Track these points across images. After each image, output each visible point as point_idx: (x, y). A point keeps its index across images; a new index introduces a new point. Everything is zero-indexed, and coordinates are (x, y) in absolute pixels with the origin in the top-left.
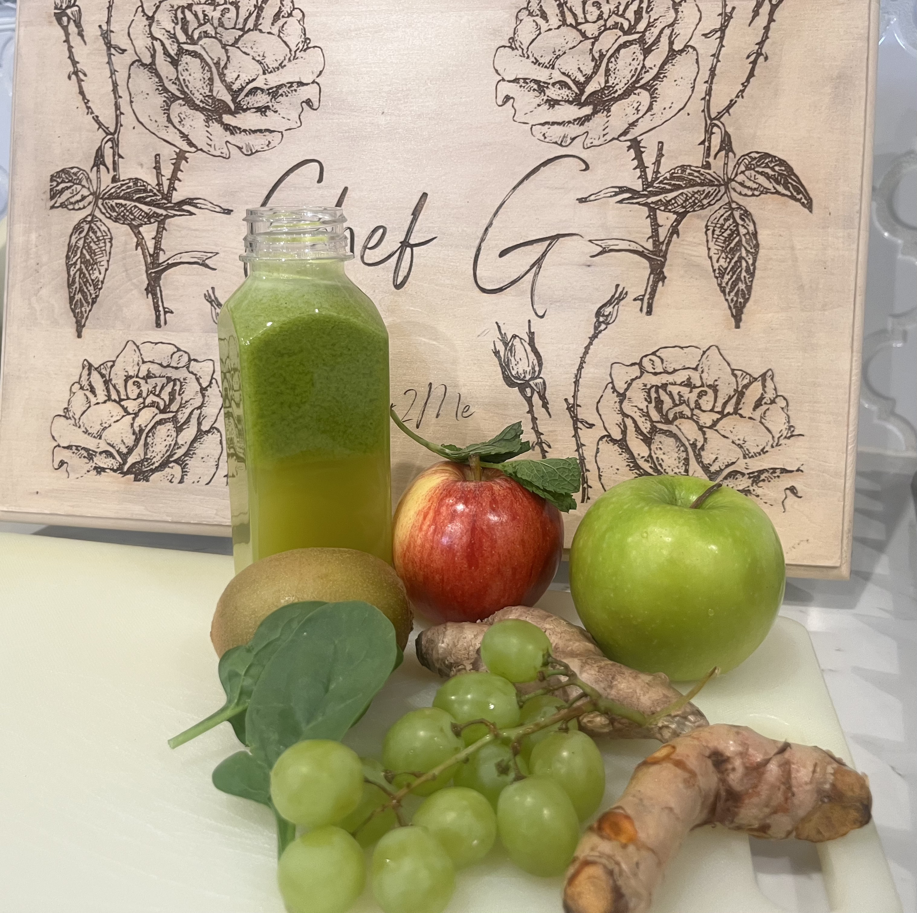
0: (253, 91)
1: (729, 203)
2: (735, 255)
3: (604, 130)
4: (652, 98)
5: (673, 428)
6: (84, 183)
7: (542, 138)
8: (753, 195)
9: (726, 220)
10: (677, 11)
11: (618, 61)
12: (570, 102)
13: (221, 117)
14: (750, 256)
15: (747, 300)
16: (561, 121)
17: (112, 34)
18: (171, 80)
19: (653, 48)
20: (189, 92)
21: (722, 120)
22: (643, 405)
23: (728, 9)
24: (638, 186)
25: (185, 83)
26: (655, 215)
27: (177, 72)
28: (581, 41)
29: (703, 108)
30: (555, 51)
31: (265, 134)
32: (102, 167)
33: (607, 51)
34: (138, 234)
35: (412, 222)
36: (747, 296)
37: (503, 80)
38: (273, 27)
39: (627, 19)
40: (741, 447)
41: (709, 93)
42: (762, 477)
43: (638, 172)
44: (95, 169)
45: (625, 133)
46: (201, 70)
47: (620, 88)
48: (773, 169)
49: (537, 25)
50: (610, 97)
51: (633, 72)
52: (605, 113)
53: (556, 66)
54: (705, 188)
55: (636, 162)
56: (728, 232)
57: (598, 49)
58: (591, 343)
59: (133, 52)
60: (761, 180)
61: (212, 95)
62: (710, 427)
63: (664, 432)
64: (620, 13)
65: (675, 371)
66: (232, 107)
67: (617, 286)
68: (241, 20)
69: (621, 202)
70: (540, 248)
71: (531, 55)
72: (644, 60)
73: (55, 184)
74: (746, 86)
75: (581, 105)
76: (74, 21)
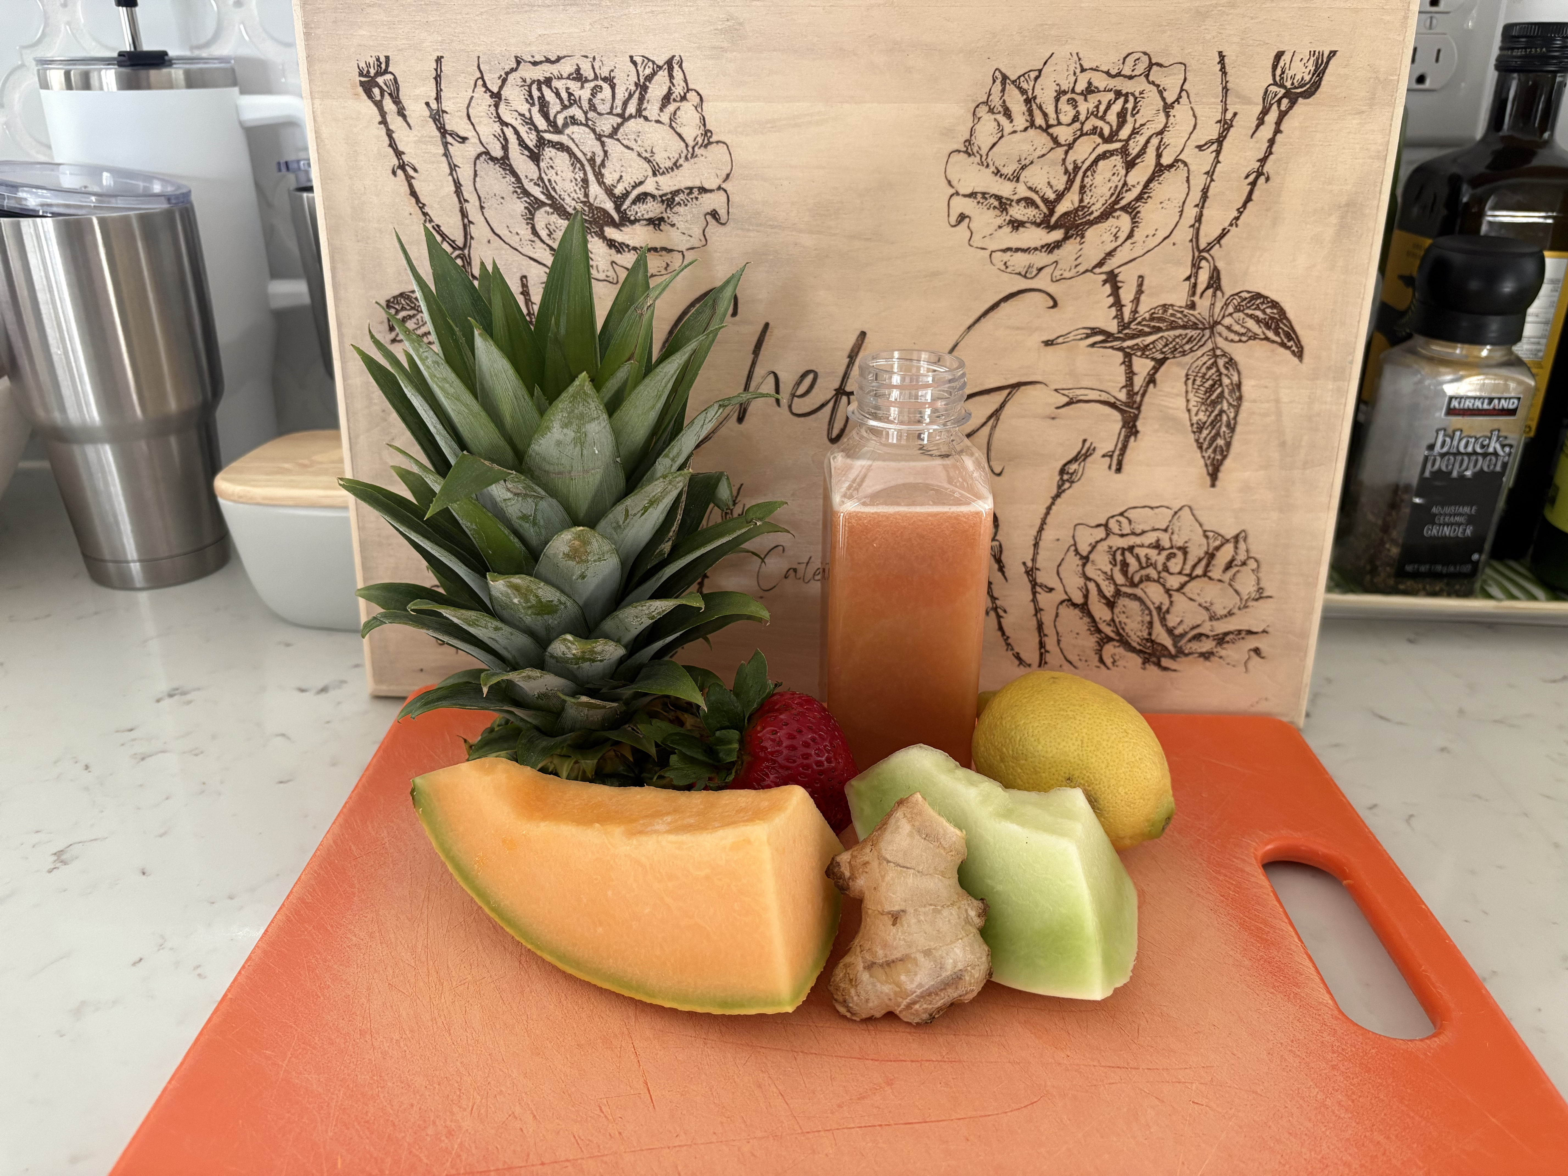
0: (642, 198)
1: (1213, 350)
2: (1214, 407)
3: (1076, 259)
4: (1134, 223)
5: (1138, 591)
7: (1003, 268)
8: (1240, 341)
9: (1209, 368)
10: (1167, 116)
11: (1095, 175)
12: (1038, 225)
13: (602, 231)
14: (1232, 410)
15: (1225, 457)
16: (1025, 246)
17: (445, 115)
18: (531, 180)
19: (1137, 161)
20: (557, 197)
21: (1212, 252)
22: (1107, 568)
23: (1229, 116)
24: (1113, 327)
25: (551, 185)
26: (1130, 361)
27: (539, 169)
28: (1052, 149)
29: (1190, 238)
30: (1020, 160)
31: (660, 253)
33: (1083, 163)
35: (848, 366)
36: (1225, 453)
37: (957, 193)
38: (661, 114)
39: (1108, 123)
40: (1207, 609)
41: (1199, 219)
42: (1227, 639)
43: (1113, 312)
45: (1100, 264)
46: (571, 168)
47: (1097, 209)
48: (1264, 312)
49: (999, 125)
50: (1084, 220)
51: (1112, 191)
52: (1078, 239)
53: (1022, 179)
54: (1188, 331)
55: (1111, 300)
56: (1210, 382)
57: (1073, 159)
58: (1053, 504)
59: (478, 142)
60: (1251, 324)
61: (589, 202)
62: (1178, 590)
63: (1129, 596)
64: (1100, 114)
65: (1143, 532)
66: (616, 217)
67: (1085, 441)
68: (619, 103)
69: (1093, 345)
70: (999, 397)
71: (991, 164)
72: (1126, 176)
73: (393, 311)
74: (1241, 213)
75: (1051, 228)
76: (390, 95)
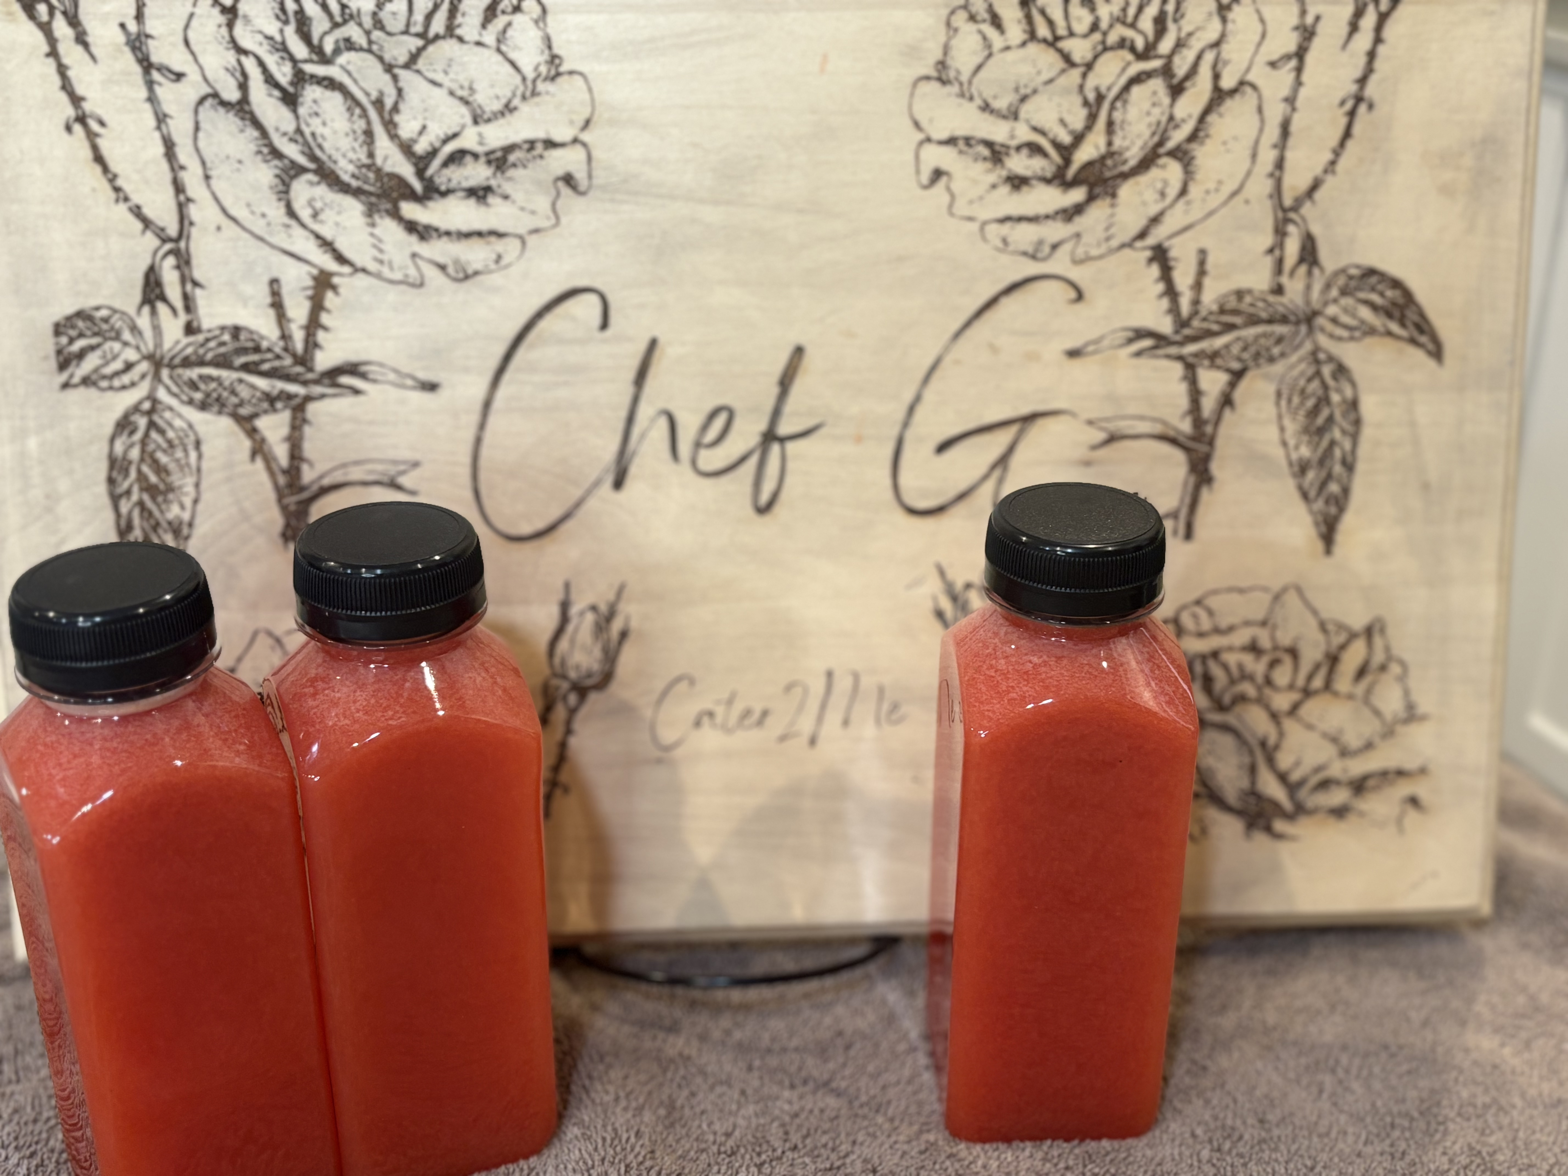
0: (458, 157)
1: (1314, 352)
2: (1322, 437)
3: (1107, 229)
4: (1187, 173)
5: (1230, 719)
6: (127, 336)
7: (1001, 246)
8: (1352, 339)
9: (1309, 380)
10: (1224, 20)
11: (1128, 107)
12: (1048, 181)
13: (397, 207)
14: (1348, 440)
15: (1342, 511)
16: (1031, 214)
17: (149, 41)
18: (285, 134)
19: (1187, 85)
20: (325, 159)
21: (1302, 211)
23: (1309, 20)
24: (1166, 326)
25: (315, 141)
26: (1194, 375)
27: (297, 117)
28: (1064, 70)
29: (1269, 191)
30: (1018, 88)
31: (488, 239)
32: (161, 307)
33: (1109, 89)
34: (252, 432)
35: (779, 399)
36: (1342, 504)
37: (929, 139)
38: (484, 32)
39: (1141, 32)
40: (1334, 740)
41: (1280, 164)
42: (1368, 785)
43: (1165, 303)
44: (146, 310)
45: (1142, 235)
46: (347, 115)
47: (1133, 155)
48: (1382, 294)
49: (985, 38)
50: (1116, 172)
51: (1154, 128)
52: (1108, 199)
53: (1022, 115)
54: (1276, 327)
55: (1161, 287)
56: (1313, 400)
57: (1095, 84)
59: (200, 79)
60: (1365, 313)
61: (374, 164)
62: (1289, 714)
63: (1218, 726)
64: (1129, 20)
65: (1231, 628)
66: (418, 186)
68: (419, 17)
69: (1138, 354)
70: (1004, 436)
71: (975, 94)
72: (1172, 106)
73: (64, 340)
74: (1339, 155)
75: (1068, 186)
76: (65, 13)
